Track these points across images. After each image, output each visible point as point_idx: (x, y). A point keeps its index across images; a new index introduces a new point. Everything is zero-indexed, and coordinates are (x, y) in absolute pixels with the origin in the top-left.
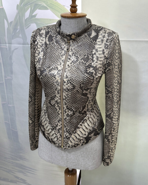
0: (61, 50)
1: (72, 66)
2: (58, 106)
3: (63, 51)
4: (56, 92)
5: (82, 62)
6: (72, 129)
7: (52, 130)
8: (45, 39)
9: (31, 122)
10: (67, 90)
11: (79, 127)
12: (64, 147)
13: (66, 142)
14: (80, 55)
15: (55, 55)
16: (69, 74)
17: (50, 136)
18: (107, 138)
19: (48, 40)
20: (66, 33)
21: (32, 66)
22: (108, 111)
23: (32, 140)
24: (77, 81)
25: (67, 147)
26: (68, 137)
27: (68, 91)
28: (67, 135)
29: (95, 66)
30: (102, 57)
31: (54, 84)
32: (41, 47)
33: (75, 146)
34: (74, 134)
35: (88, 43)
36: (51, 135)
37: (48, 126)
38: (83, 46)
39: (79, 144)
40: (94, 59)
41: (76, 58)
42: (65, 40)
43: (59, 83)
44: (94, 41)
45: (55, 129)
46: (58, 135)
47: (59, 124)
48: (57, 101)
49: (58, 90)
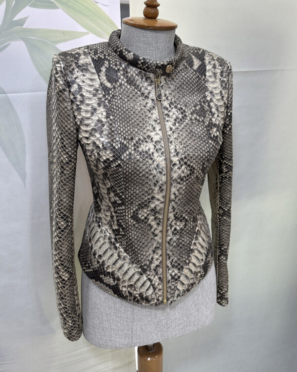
0: (143, 100)
1: (178, 128)
2: (155, 219)
3: (148, 101)
4: (157, 189)
5: (196, 119)
7: (141, 274)
8: (99, 76)
9: (66, 277)
10: (179, 180)
11: (192, 249)
12: (168, 300)
13: (173, 287)
14: (186, 106)
15: (134, 110)
16: (181, 147)
17: (135, 289)
19: (107, 78)
20: (155, 62)
21: (70, 143)
22: (227, 203)
24: (197, 157)
25: (175, 298)
26: (176, 277)
27: (181, 182)
29: (218, 123)
30: (222, 105)
31: (151, 174)
32: (95, 95)
33: (188, 290)
34: (187, 267)
35: (194, 80)
36: (140, 285)
37: (128, 269)
38: (185, 87)
39: (195, 283)
40: (213, 110)
41: (179, 112)
42: (150, 78)
43: (162, 169)
44: (201, 75)
45: (149, 269)
46: (156, 280)
47: (156, 257)
48: (155, 207)
49: (161, 185)
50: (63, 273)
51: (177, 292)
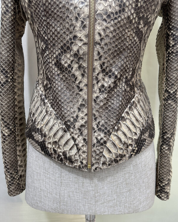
4: (79, 24)
6: (112, 122)
7: (65, 131)
9: (6, 133)
10: (105, 17)
11: (123, 117)
13: (98, 153)
17: (59, 147)
18: (167, 144)
23: (11, 174)
25: (101, 165)
26: (102, 141)
27: (108, 20)
28: (99, 138)
33: (116, 161)
34: (115, 133)
36: (64, 143)
37: (53, 125)
39: (125, 155)
45: (72, 126)
46: (80, 141)
47: (81, 115)
48: (78, 51)
49: (84, 19)
50: (3, 128)
51: (102, 159)
